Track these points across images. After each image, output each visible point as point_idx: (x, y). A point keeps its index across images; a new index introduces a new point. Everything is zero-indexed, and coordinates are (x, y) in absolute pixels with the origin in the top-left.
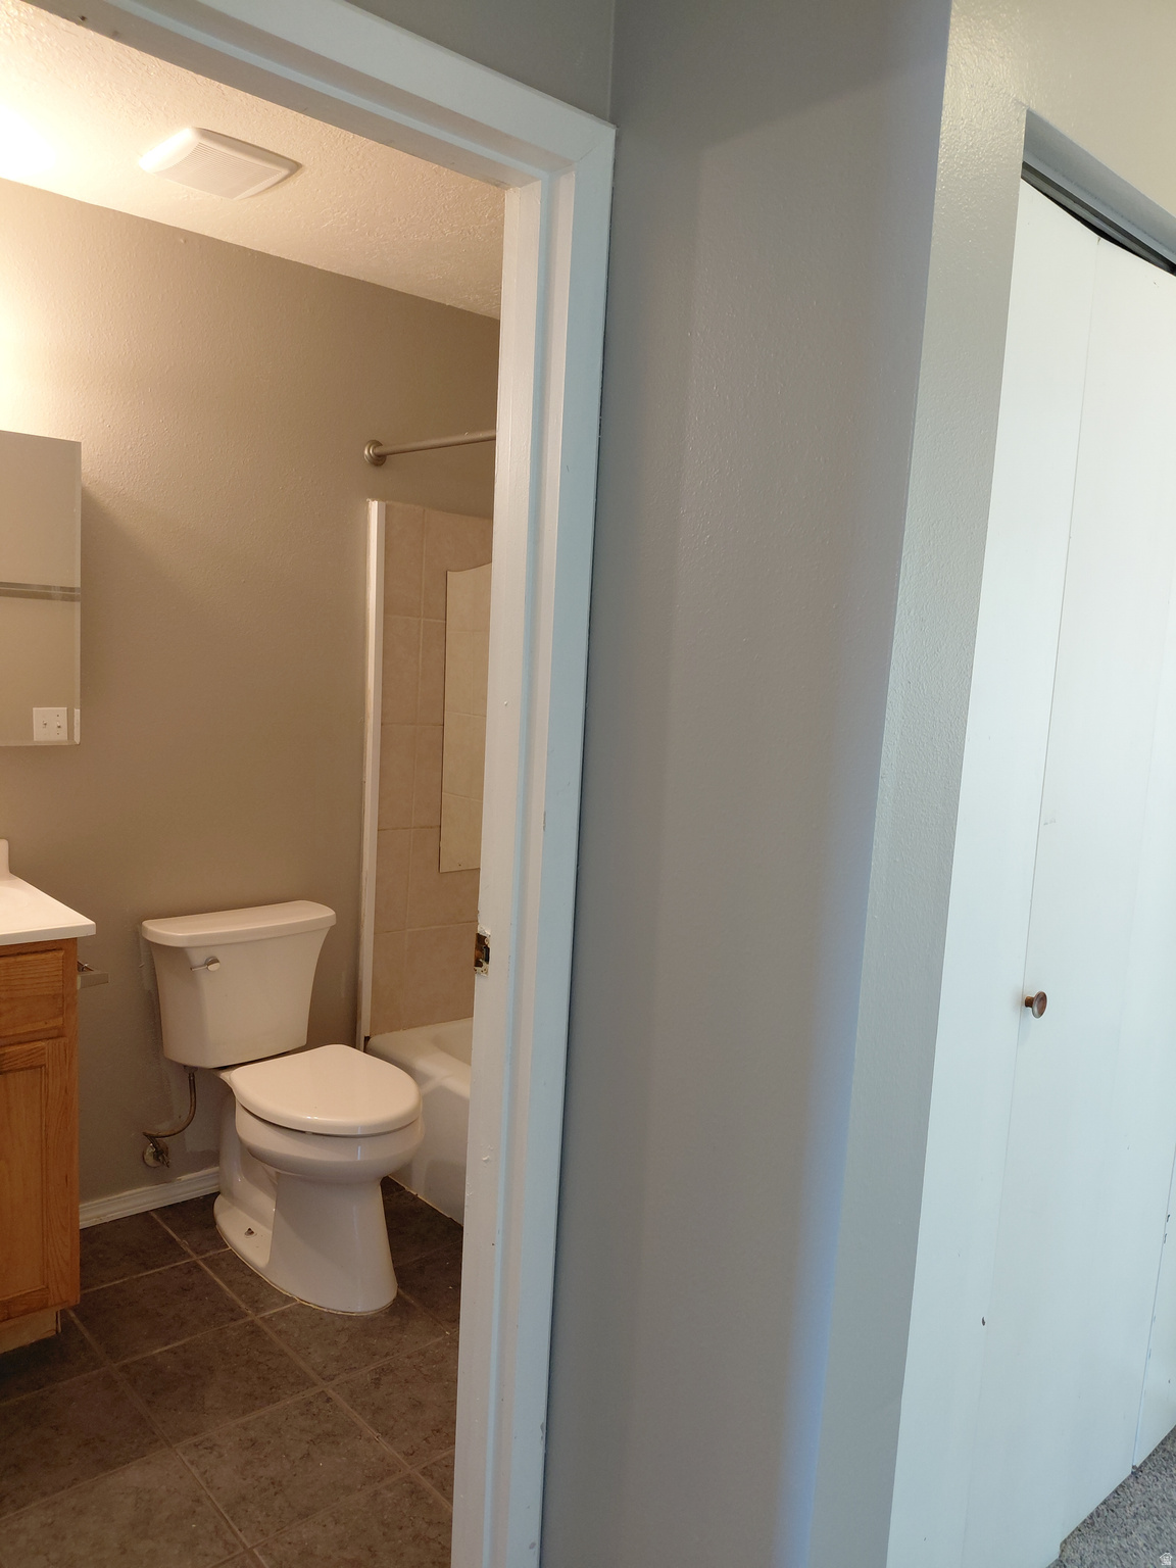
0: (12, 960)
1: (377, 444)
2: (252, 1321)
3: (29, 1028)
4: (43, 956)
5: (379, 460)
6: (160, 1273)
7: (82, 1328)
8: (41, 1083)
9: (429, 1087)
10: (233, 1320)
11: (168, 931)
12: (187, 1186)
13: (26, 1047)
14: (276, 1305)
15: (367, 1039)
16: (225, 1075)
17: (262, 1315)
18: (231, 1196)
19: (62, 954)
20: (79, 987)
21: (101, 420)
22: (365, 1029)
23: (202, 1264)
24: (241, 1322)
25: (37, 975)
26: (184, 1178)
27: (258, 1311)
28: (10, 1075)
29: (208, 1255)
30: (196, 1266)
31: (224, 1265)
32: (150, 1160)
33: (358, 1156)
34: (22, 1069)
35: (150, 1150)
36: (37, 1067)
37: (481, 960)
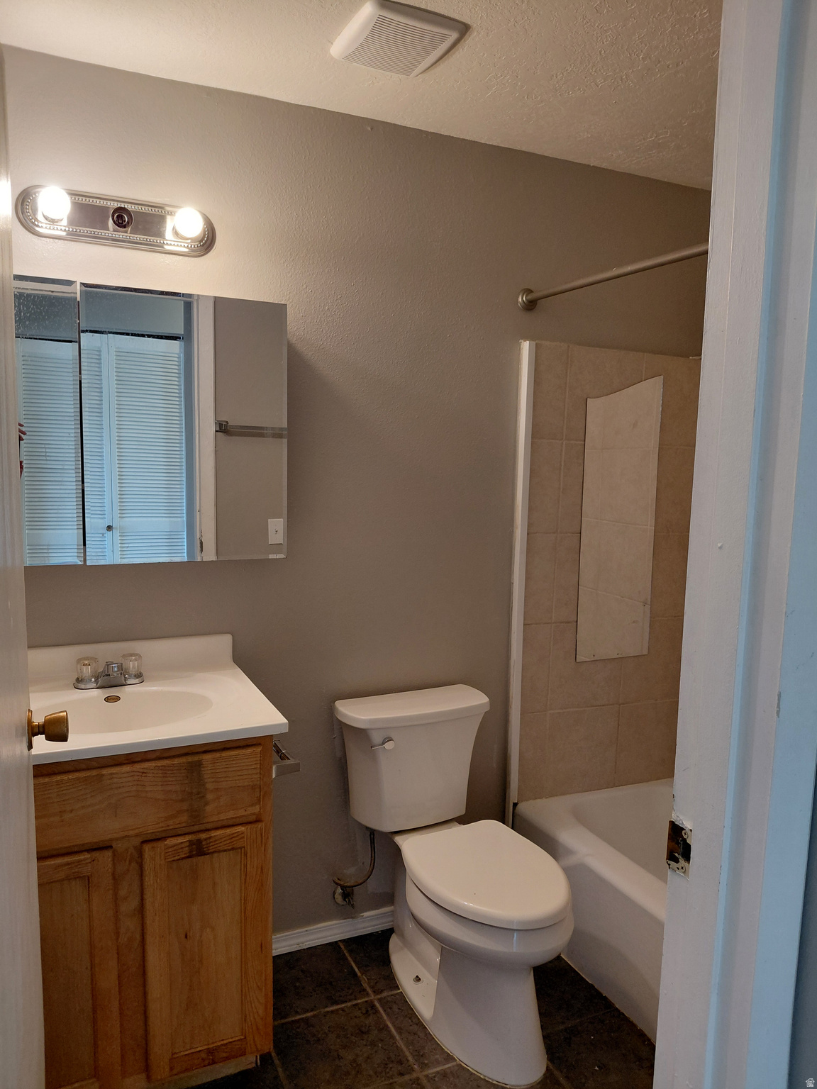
0: (217, 755)
1: (529, 291)
2: (418, 1079)
3: (231, 814)
4: (244, 751)
5: (531, 306)
6: (343, 1010)
7: (277, 1062)
8: (241, 862)
9: (571, 861)
10: (401, 1074)
11: (355, 712)
12: (368, 922)
13: (228, 831)
14: (438, 1063)
15: (515, 805)
16: (399, 840)
17: (426, 1073)
18: (402, 936)
19: (259, 749)
20: (274, 776)
21: (304, 287)
22: (513, 795)
23: (378, 1005)
24: (407, 1077)
25: (238, 768)
26: (366, 914)
27: (424, 1066)
28: (216, 855)
29: (385, 994)
30: (373, 1007)
31: (395, 1008)
32: (339, 898)
33: (514, 948)
34: (225, 851)
35: (339, 890)
36: (238, 848)
37: (676, 855)
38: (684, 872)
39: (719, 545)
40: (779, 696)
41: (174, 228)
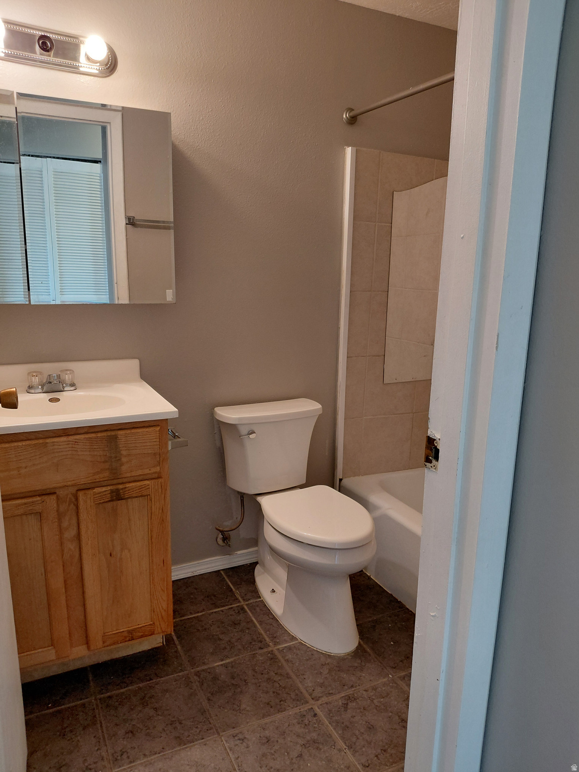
0: (128, 431)
1: (351, 110)
2: (272, 652)
3: (140, 472)
4: (147, 429)
5: (353, 120)
6: (222, 611)
7: (177, 642)
8: (148, 505)
9: (378, 513)
10: (261, 648)
11: (227, 414)
12: (240, 558)
13: (138, 484)
14: (286, 641)
15: (341, 480)
16: (259, 499)
17: (278, 647)
18: (263, 566)
19: (158, 428)
20: (170, 448)
21: (184, 102)
22: (339, 474)
23: (246, 607)
24: (265, 650)
25: (143, 441)
26: (239, 552)
27: (276, 644)
28: (129, 500)
29: (250, 602)
30: (243, 609)
31: (258, 609)
32: (220, 542)
33: (336, 561)
34: (136, 497)
35: (220, 536)
36: (145, 496)
37: (430, 458)
38: (435, 469)
39: (462, 236)
40: (498, 336)
41: (86, 54)
